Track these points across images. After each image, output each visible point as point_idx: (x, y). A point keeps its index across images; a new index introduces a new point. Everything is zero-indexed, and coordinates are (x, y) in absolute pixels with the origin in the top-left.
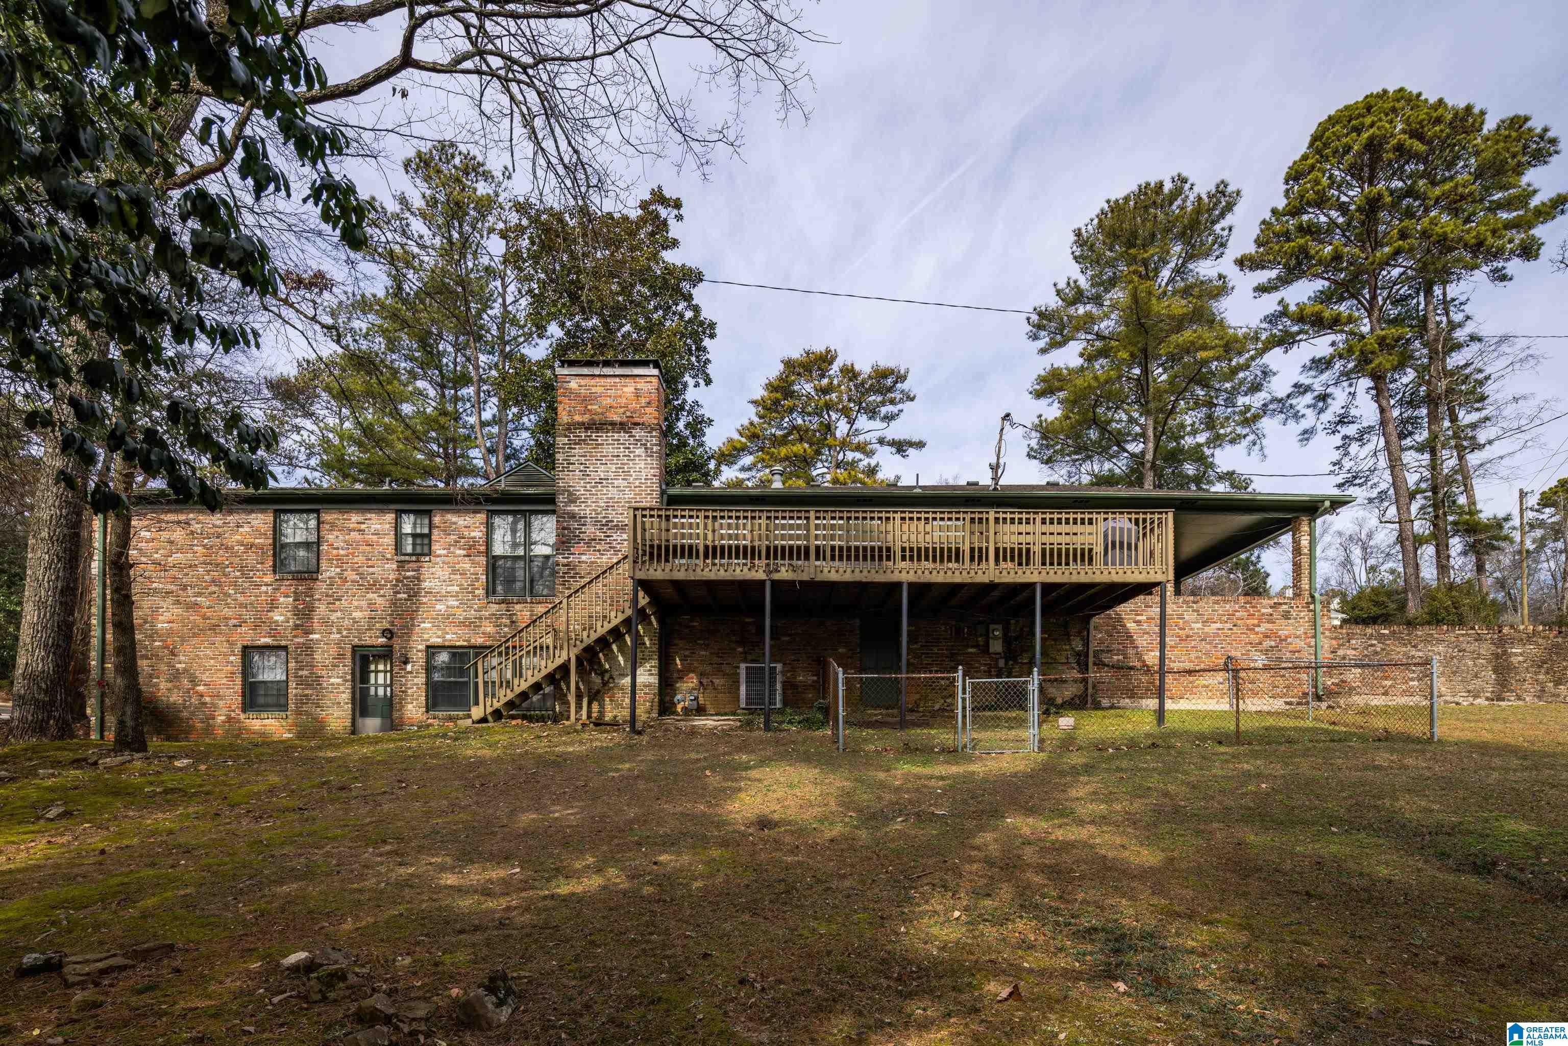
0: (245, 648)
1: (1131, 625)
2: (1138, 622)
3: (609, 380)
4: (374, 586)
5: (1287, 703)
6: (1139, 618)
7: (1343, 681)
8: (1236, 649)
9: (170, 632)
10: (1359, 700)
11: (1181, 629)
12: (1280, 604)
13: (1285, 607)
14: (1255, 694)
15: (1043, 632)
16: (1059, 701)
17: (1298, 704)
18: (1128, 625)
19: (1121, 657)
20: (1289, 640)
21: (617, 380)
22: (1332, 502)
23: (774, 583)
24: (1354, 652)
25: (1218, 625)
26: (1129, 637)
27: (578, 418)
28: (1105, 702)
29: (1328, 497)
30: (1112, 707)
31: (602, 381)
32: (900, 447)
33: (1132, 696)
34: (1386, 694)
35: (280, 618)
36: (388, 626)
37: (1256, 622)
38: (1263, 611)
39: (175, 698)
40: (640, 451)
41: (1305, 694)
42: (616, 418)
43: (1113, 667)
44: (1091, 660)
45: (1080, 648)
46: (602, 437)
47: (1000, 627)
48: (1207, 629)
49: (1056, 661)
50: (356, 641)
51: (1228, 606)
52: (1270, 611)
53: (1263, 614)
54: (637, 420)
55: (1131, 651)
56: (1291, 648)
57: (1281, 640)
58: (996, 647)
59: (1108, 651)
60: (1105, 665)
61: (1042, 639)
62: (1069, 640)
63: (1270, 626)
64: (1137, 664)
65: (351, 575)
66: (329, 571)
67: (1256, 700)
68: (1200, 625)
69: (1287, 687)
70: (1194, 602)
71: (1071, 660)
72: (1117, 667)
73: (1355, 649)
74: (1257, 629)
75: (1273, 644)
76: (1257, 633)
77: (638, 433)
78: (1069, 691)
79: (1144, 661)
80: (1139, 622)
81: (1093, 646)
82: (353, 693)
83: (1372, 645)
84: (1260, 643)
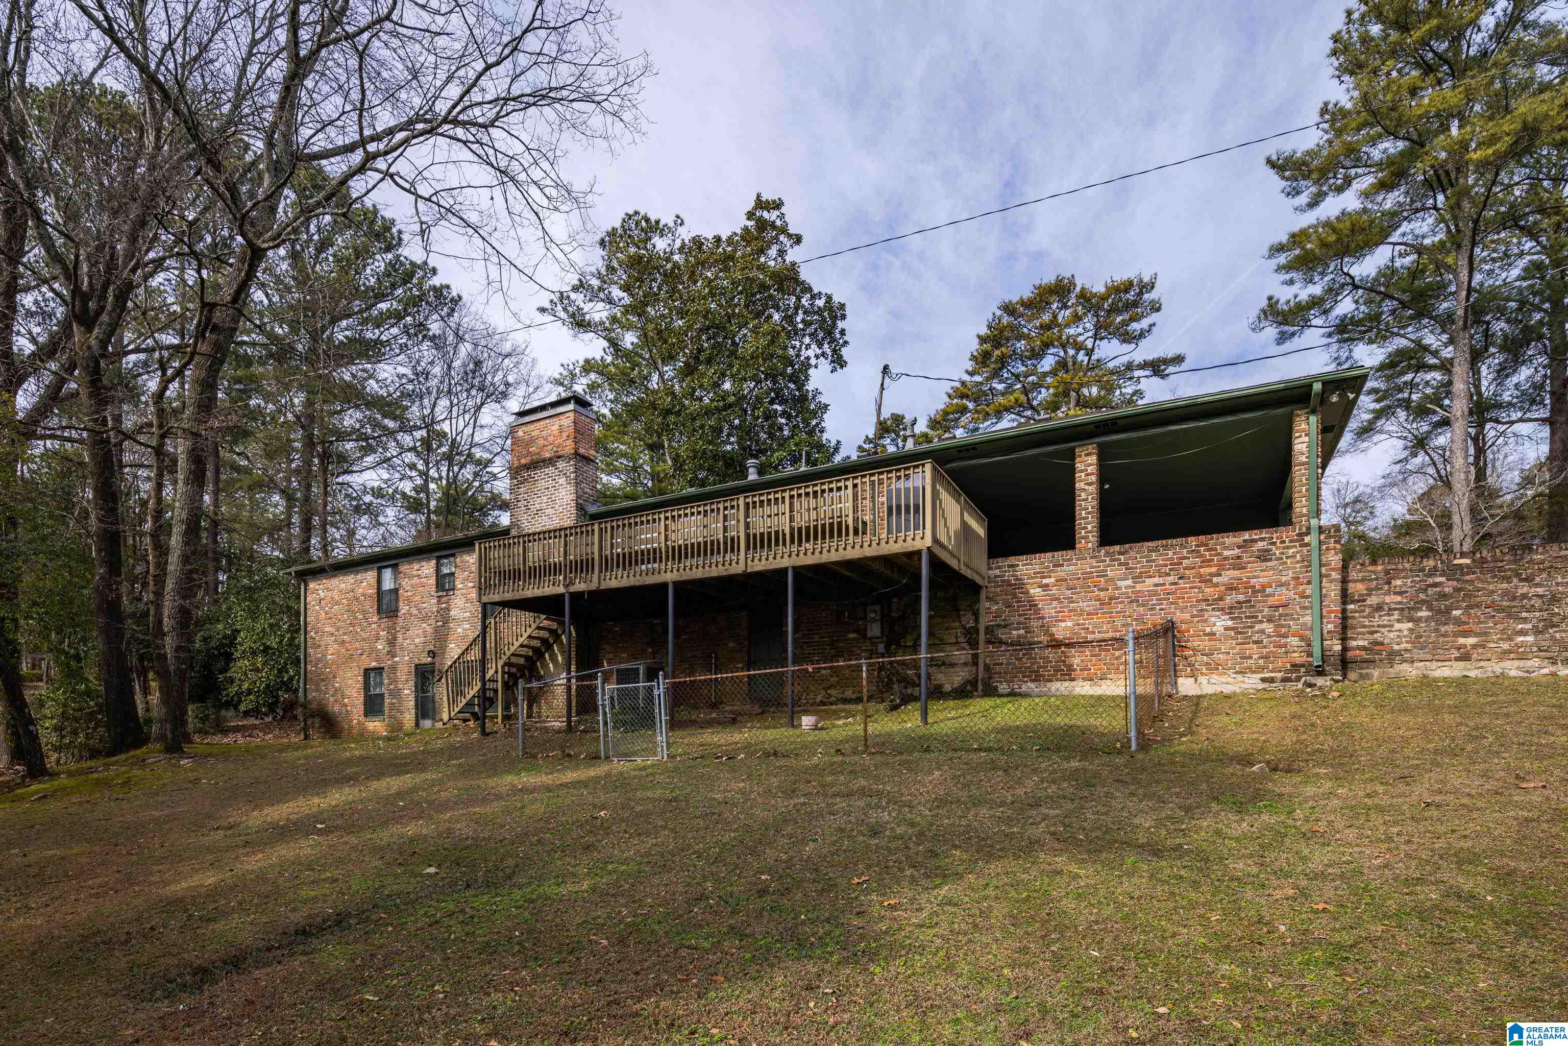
0: (366, 670)
1: (1035, 591)
2: (1045, 587)
3: (542, 423)
4: (425, 619)
5: (1263, 680)
6: (1045, 581)
7: (1376, 643)
8: (1182, 610)
9: (333, 662)
10: (1410, 671)
11: (1100, 590)
12: (1254, 541)
13: (1260, 544)
14: (1213, 668)
15: (930, 608)
16: (947, 688)
17: (1284, 680)
18: (1032, 591)
19: (1022, 632)
20: (1268, 590)
21: (548, 421)
22: (1324, 383)
23: (573, 595)
24: (1399, 598)
25: (1156, 580)
26: (1033, 605)
27: (523, 461)
28: (1003, 688)
29: (1316, 378)
30: (1012, 694)
31: (538, 425)
32: (1157, 367)
33: (1037, 678)
34: (1465, 657)
35: (380, 647)
36: (432, 648)
37: (1214, 569)
38: (1226, 553)
39: (336, 709)
40: (562, 481)
41: (1295, 667)
42: (547, 455)
43: (1012, 644)
44: (982, 637)
45: (972, 624)
46: (539, 474)
47: (877, 608)
48: (1139, 587)
49: (943, 642)
50: (417, 661)
51: (1170, 553)
52: (1237, 551)
53: (1226, 558)
54: (561, 453)
55: (1034, 624)
56: (1271, 601)
57: (1255, 592)
58: (874, 630)
59: (1005, 626)
60: (1001, 642)
61: (930, 617)
62: (959, 617)
63: (1237, 573)
64: (1044, 639)
65: (415, 612)
66: (403, 609)
67: (1215, 678)
68: (1129, 582)
69: (1266, 657)
70: (1120, 553)
71: (962, 639)
72: (1017, 644)
73: (1400, 593)
74: (1215, 580)
75: (1241, 598)
76: (1217, 585)
77: (561, 465)
78: (958, 677)
79: (1053, 635)
80: (1047, 585)
81: (984, 622)
82: (416, 701)
83: (1435, 585)
84: (1221, 599)
